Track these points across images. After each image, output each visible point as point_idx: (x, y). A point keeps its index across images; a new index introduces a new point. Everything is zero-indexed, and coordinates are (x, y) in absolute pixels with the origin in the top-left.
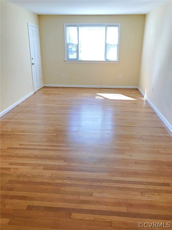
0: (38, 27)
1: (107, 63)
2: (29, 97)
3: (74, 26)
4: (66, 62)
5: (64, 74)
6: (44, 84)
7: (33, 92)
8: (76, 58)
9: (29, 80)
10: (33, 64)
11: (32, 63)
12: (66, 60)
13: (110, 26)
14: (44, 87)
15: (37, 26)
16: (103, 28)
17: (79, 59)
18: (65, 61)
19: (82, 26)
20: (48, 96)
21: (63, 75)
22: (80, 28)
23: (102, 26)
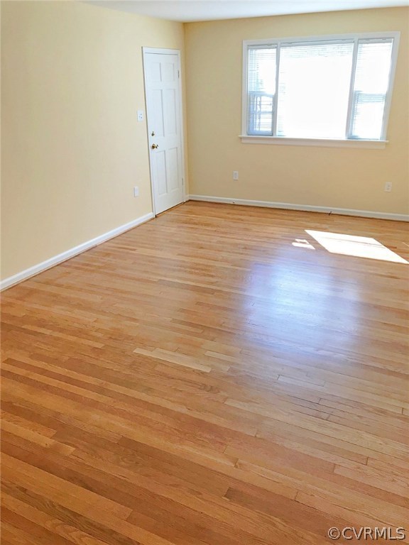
0: (179, 55)
1: (353, 145)
2: (134, 228)
3: (269, 46)
4: (243, 141)
5: (237, 172)
6: (190, 193)
7: (151, 215)
8: (270, 130)
9: (136, 187)
10: (153, 147)
11: (151, 145)
12: (244, 135)
13: (368, 40)
14: (190, 200)
15: (178, 52)
16: (348, 49)
17: (278, 133)
18: (241, 138)
19: (290, 44)
20: (179, 227)
21: (236, 174)
22: (283, 51)
23: (344, 41)
